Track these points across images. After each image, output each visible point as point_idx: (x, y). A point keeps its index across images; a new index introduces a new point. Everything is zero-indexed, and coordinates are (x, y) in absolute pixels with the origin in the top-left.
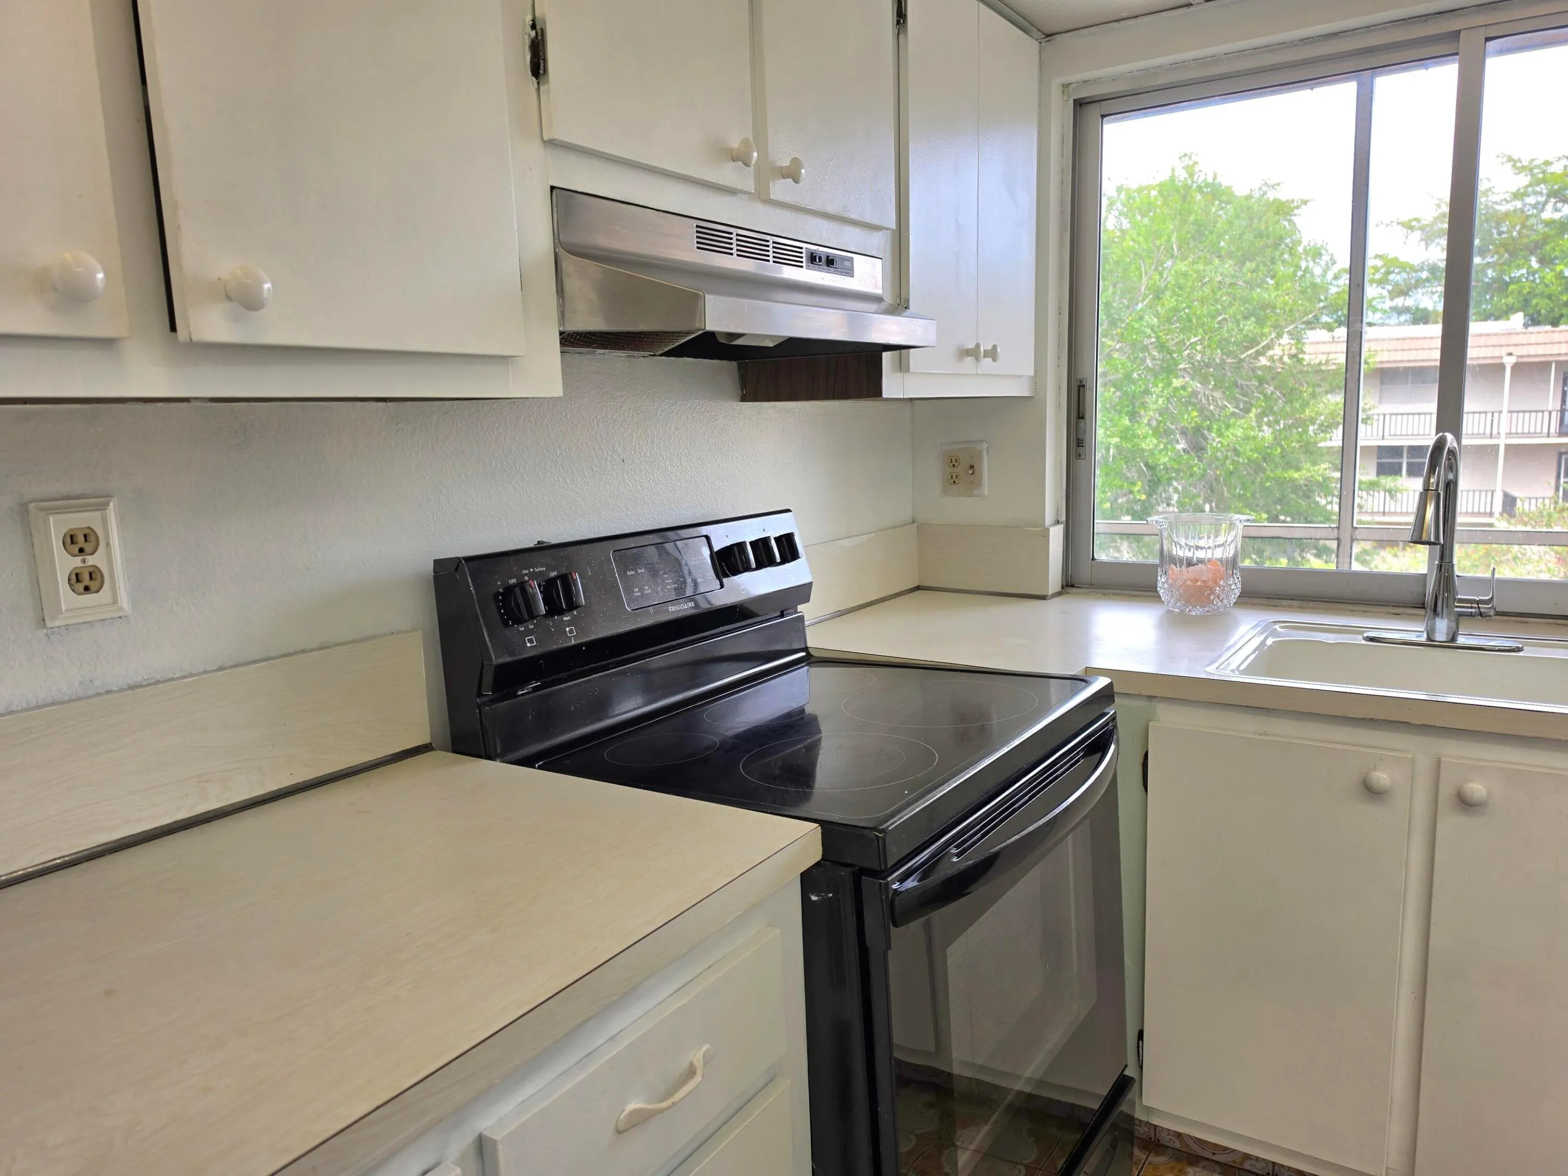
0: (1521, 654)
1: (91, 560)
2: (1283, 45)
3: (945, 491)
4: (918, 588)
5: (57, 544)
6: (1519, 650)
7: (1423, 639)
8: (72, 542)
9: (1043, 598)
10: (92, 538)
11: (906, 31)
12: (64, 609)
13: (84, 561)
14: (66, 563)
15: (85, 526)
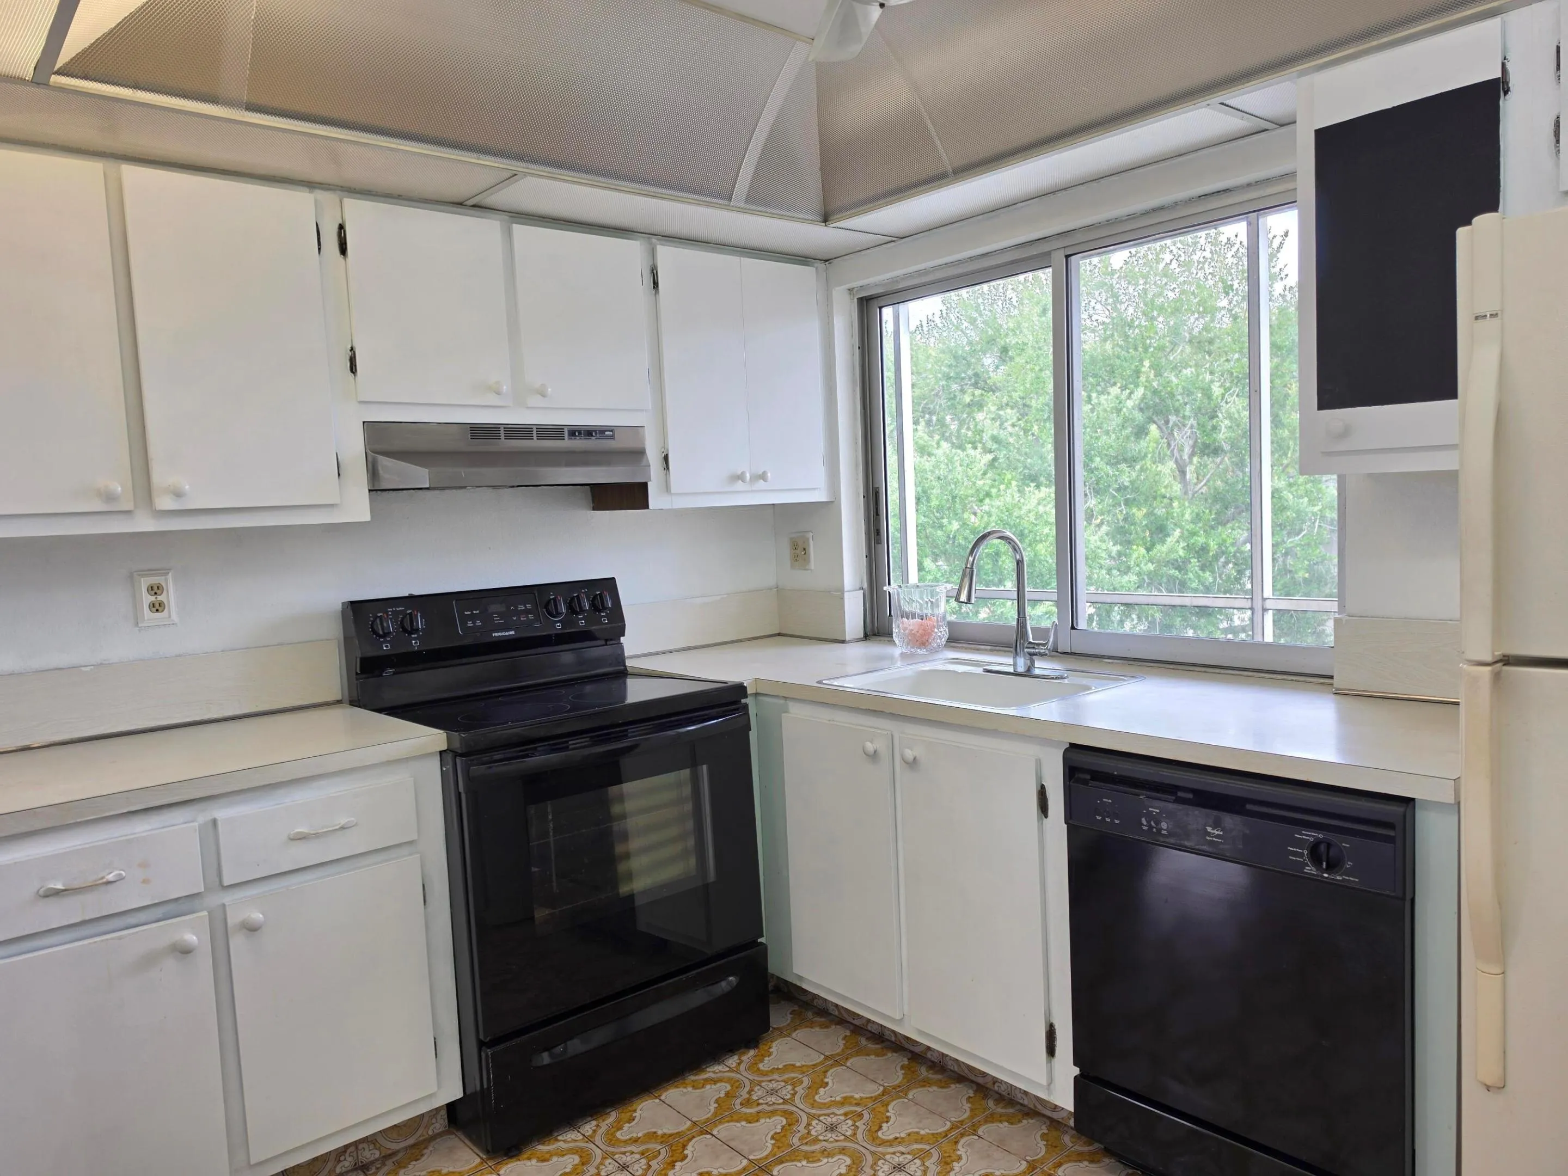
0: (1066, 681)
1: (159, 598)
2: (960, 262)
3: (792, 567)
4: (779, 634)
5: (144, 590)
6: (1062, 678)
7: (1011, 670)
8: (152, 590)
9: (843, 642)
10: (160, 588)
11: (658, 292)
12: (146, 618)
13: (156, 598)
14: (147, 599)
15: (157, 582)
